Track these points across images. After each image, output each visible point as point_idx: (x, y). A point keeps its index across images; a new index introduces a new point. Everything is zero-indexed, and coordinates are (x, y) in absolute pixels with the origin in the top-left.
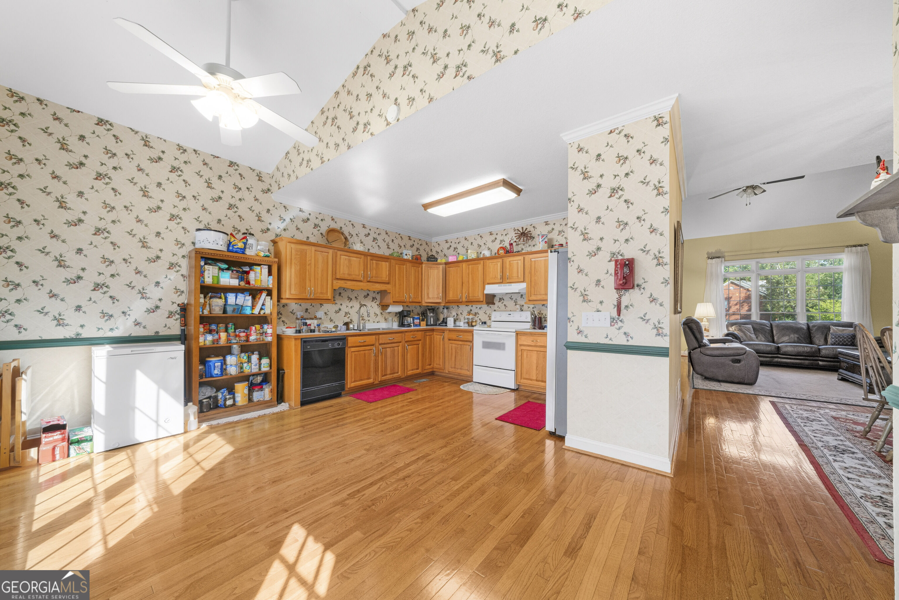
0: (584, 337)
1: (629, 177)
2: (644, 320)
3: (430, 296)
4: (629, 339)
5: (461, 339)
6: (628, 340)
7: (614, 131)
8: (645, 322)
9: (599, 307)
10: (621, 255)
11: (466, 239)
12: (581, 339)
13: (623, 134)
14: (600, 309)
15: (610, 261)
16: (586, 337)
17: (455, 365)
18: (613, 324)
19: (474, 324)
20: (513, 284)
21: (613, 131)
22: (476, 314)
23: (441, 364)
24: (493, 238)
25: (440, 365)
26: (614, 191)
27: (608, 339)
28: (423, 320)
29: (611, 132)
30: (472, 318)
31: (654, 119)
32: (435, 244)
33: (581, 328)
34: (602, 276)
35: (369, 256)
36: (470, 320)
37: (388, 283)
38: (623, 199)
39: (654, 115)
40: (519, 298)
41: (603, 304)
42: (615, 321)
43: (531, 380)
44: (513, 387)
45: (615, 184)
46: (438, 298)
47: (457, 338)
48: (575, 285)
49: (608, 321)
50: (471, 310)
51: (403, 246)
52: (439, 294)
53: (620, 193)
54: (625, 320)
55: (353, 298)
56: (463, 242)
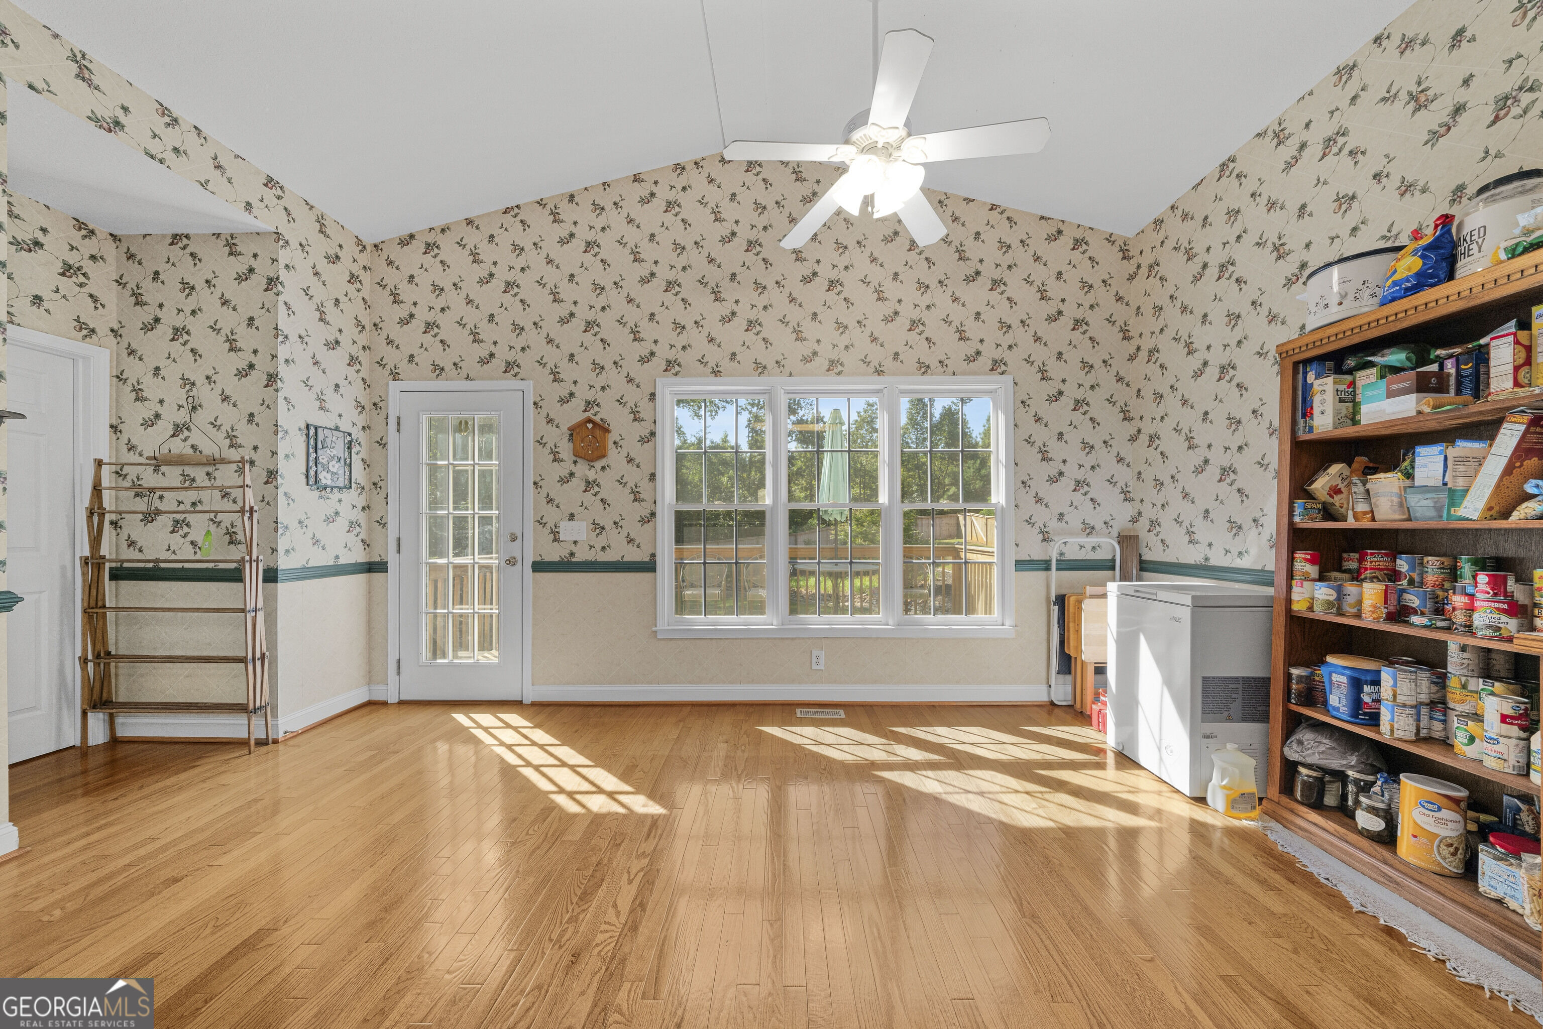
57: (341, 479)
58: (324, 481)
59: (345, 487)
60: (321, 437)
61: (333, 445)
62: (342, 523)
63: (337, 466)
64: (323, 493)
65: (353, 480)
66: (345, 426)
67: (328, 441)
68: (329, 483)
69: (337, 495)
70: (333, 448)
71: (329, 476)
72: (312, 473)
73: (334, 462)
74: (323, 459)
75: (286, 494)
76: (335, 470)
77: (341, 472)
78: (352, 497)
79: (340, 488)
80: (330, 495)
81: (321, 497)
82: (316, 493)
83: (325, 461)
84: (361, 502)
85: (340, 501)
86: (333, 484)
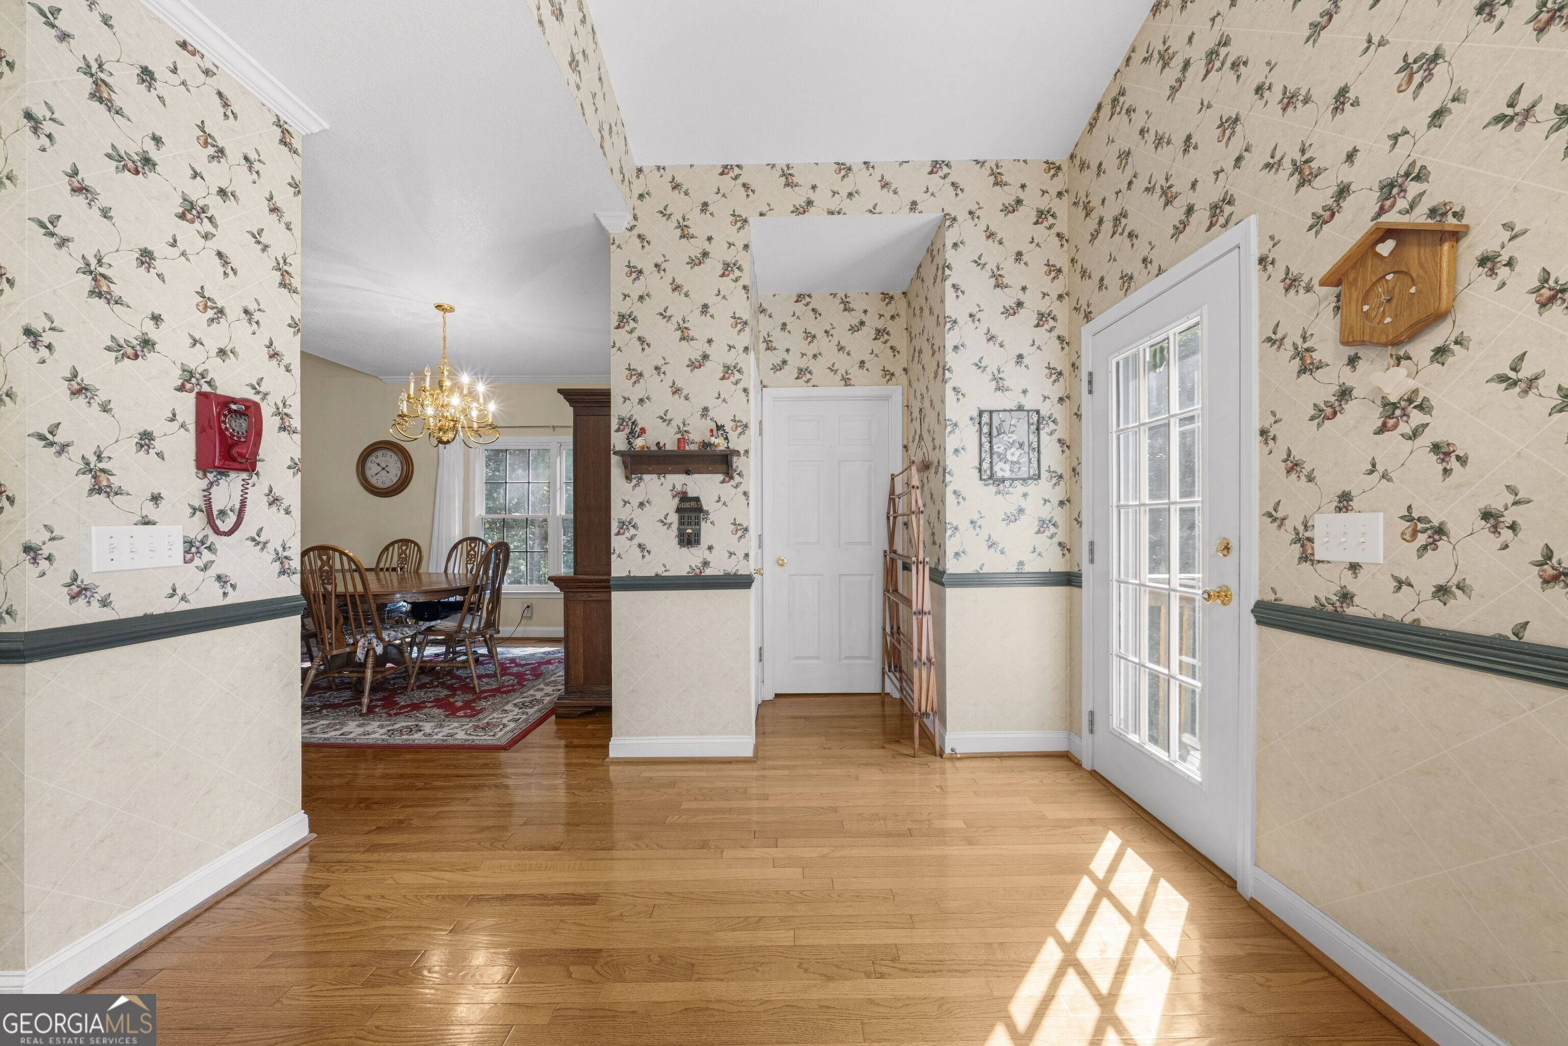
0: (95, 604)
2: (258, 543)
4: (229, 589)
6: (225, 594)
8: (259, 547)
9: (149, 510)
10: (209, 383)
12: (84, 615)
14: (151, 517)
15: (181, 388)
16: (105, 603)
18: (189, 556)
27: (176, 599)
33: (85, 580)
34: (158, 427)
41: (163, 503)
42: (194, 550)
48: (59, 433)
49: (180, 548)
54: (217, 546)
57: (1024, 469)
58: (1000, 474)
59: (1030, 478)
60: (996, 423)
61: (1013, 428)
62: (1028, 523)
63: (1018, 453)
64: (1001, 486)
65: (1044, 468)
66: (1030, 403)
67: (1006, 426)
68: (1007, 474)
69: (1019, 488)
70: (1012, 432)
71: (1007, 467)
72: (986, 465)
73: (1013, 450)
74: (998, 448)
75: (955, 492)
76: (1015, 459)
77: (1024, 460)
78: (1045, 488)
79: (1024, 480)
80: (1011, 489)
81: (998, 492)
82: (992, 489)
83: (1001, 450)
84: (1058, 493)
85: (1025, 495)
86: (1014, 476)
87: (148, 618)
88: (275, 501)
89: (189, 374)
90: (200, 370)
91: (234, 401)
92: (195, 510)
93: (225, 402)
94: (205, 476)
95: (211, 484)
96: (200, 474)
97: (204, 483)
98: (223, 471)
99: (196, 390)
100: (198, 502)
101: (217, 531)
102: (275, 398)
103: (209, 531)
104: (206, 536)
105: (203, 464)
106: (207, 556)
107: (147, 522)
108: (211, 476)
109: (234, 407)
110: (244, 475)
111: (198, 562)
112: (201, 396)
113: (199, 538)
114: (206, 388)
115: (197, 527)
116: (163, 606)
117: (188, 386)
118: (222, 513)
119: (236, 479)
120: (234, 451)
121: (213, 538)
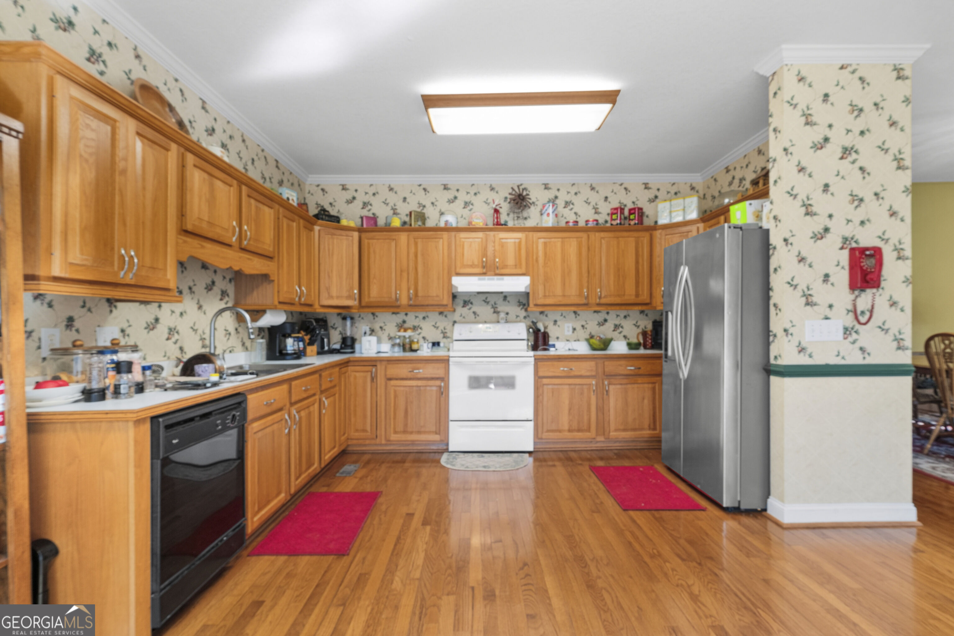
0: (807, 356)
1: (865, 136)
2: (883, 330)
3: (334, 293)
4: (866, 355)
5: (419, 376)
6: (864, 358)
7: (846, 68)
8: (884, 332)
9: (828, 312)
10: (856, 242)
11: (391, 189)
12: (803, 360)
13: (857, 75)
14: (829, 316)
15: (842, 248)
16: (810, 356)
17: (406, 425)
18: (846, 336)
19: (415, 346)
20: (506, 278)
21: (845, 66)
22: (414, 328)
23: (368, 428)
24: (450, 195)
25: (364, 431)
26: (846, 152)
27: (840, 358)
28: (311, 343)
29: (842, 68)
30: (410, 337)
31: (893, 68)
32: (313, 189)
33: (804, 344)
34: (831, 270)
35: (246, 185)
36: (408, 340)
37: (271, 258)
38: (857, 165)
39: (895, 62)
40: (500, 301)
41: (834, 308)
42: (848, 332)
43: (560, 431)
44: (531, 449)
45: (848, 141)
46: (349, 297)
47: (410, 375)
48: (795, 280)
49: (841, 331)
50: (404, 322)
51: (268, 180)
52: (352, 289)
53: (854, 156)
54: (860, 331)
55: (186, 291)
56: (384, 193)
87: (827, 366)
88: (893, 304)
89: (845, 240)
90: (851, 236)
91: (867, 249)
92: (849, 311)
93: (863, 251)
94: (853, 293)
95: (857, 297)
96: (851, 292)
97: (852, 297)
98: (863, 289)
99: (849, 247)
100: (850, 307)
101: (859, 323)
102: (894, 240)
103: (855, 323)
104: (854, 326)
105: (853, 286)
106: (854, 336)
107: (827, 318)
108: (857, 293)
109: (868, 253)
110: (874, 290)
111: (850, 339)
112: (852, 250)
113: (851, 326)
114: (854, 245)
115: (849, 320)
116: (834, 361)
117: (845, 246)
118: (863, 313)
119: (870, 292)
120: (868, 277)
121: (858, 326)
